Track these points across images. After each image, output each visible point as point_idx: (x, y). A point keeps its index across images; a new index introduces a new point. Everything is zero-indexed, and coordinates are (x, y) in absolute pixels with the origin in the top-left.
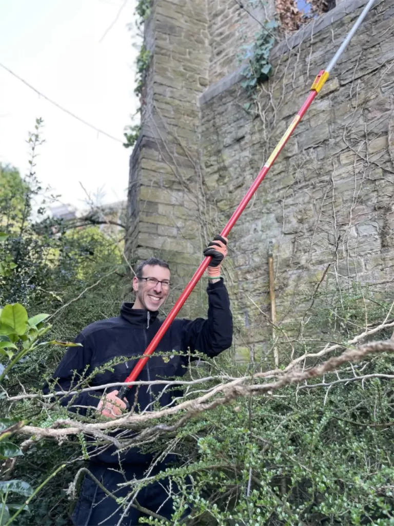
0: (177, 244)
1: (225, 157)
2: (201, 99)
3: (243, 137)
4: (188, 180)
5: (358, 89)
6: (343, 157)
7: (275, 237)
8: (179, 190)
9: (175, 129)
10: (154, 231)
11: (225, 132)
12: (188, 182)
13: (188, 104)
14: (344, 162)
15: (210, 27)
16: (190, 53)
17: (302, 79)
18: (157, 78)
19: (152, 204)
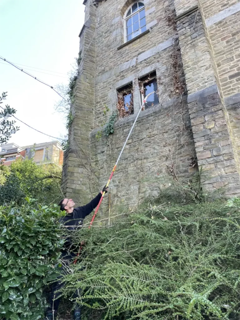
0: (80, 187)
1: (98, 157)
2: (91, 134)
3: (104, 152)
4: (85, 164)
5: (136, 144)
6: (131, 164)
7: (112, 186)
8: (82, 168)
9: (81, 145)
10: (72, 182)
11: (98, 148)
12: (85, 165)
13: (86, 136)
14: (132, 166)
15: (95, 106)
16: (88, 117)
17: (122, 136)
18: (76, 127)
19: (72, 173)
